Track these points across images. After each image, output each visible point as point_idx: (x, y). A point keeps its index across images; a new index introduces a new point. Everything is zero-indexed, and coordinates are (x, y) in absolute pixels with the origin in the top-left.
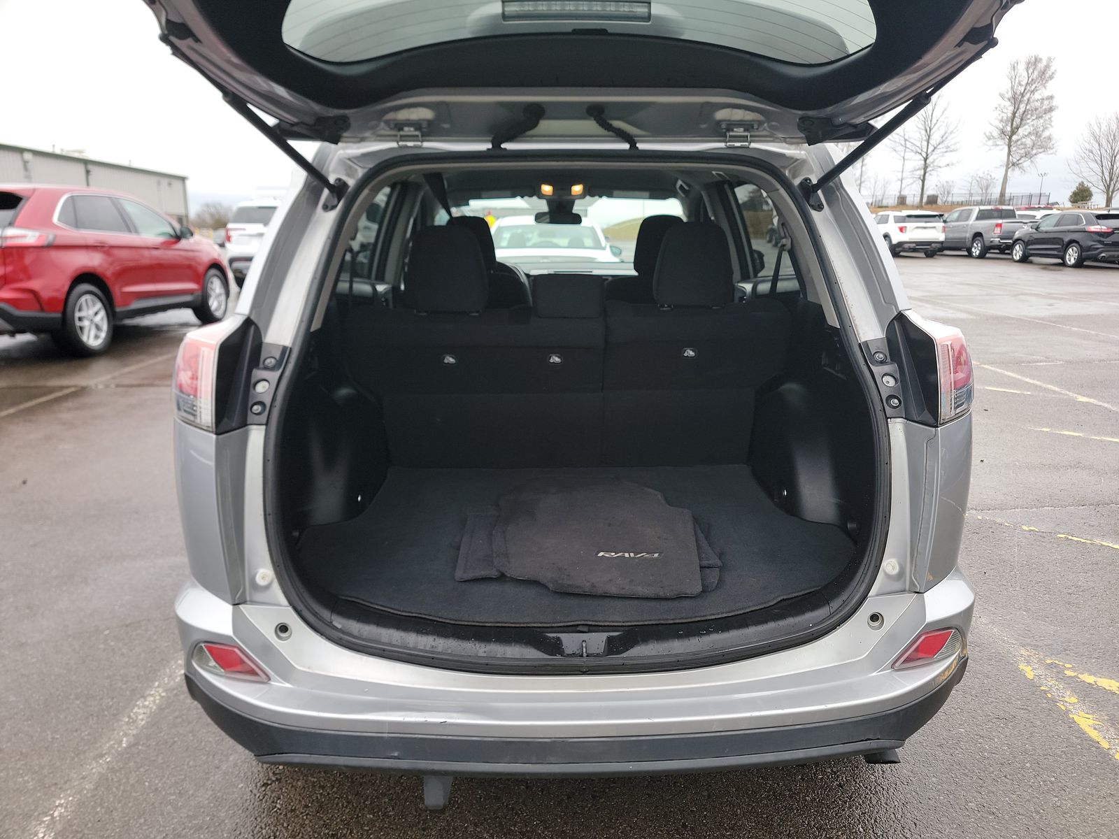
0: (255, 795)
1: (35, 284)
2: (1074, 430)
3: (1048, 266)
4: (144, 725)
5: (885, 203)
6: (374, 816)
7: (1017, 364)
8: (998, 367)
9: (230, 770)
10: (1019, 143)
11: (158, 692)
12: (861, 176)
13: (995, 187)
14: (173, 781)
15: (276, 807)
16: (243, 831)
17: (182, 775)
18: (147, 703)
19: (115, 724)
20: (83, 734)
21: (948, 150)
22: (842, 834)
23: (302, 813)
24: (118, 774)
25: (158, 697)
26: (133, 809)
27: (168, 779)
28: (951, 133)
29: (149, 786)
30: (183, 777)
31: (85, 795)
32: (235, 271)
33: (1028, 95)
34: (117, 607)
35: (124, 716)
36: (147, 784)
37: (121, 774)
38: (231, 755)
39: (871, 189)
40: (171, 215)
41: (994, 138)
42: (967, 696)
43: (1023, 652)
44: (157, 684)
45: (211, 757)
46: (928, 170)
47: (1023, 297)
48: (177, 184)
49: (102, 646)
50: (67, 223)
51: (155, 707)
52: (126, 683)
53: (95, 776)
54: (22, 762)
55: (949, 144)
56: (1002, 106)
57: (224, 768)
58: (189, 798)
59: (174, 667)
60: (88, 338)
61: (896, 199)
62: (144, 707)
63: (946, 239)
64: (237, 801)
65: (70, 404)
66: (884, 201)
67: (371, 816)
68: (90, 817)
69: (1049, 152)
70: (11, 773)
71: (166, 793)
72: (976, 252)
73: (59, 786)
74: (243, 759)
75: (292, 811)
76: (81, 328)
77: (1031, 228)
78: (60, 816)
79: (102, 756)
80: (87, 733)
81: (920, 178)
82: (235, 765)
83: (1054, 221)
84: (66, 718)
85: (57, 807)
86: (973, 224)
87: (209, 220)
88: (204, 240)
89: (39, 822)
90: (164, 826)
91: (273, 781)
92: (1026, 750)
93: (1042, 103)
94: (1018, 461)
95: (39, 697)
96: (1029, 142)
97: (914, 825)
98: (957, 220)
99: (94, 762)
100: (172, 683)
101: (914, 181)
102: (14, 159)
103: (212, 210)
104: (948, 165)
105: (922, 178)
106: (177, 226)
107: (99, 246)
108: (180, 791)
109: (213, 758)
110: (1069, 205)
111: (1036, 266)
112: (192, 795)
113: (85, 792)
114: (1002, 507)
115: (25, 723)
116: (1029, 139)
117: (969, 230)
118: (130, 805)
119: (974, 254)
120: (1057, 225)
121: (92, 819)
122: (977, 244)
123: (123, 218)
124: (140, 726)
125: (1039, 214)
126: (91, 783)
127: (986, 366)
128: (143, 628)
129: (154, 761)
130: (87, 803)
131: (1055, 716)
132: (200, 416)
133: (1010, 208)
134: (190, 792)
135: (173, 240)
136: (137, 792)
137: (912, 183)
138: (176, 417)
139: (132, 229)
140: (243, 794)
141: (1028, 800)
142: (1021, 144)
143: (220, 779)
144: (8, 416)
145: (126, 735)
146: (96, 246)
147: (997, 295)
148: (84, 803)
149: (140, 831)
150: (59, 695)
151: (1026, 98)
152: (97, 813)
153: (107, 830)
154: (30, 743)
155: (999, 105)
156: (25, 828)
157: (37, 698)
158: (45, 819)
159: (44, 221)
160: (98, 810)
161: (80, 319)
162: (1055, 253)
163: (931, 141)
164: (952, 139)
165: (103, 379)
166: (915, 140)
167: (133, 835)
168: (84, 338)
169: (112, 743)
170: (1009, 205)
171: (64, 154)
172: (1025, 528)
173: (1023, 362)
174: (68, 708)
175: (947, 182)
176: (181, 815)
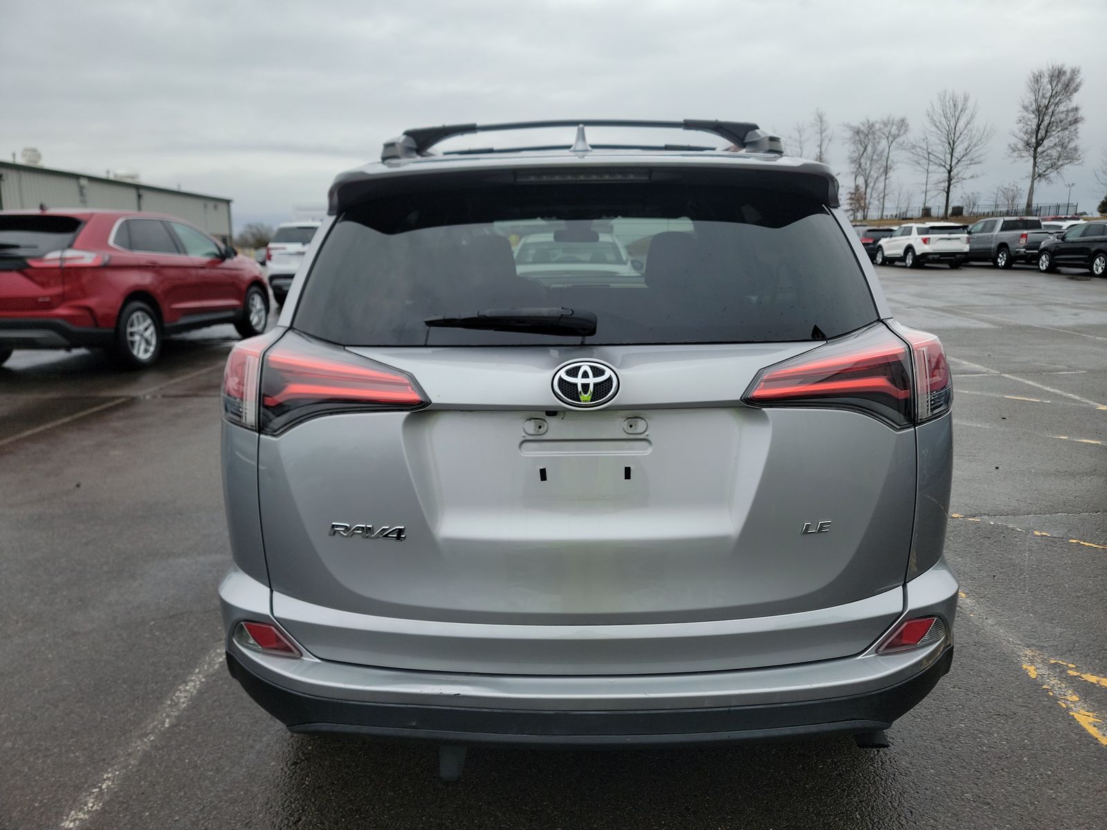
0: (286, 773)
1: (91, 302)
2: (1092, 438)
3: (1076, 276)
4: (185, 707)
5: (909, 215)
6: (395, 793)
7: (1037, 373)
8: (1018, 376)
9: (264, 750)
10: (1045, 154)
11: (198, 678)
12: (885, 189)
13: (1021, 198)
14: (211, 758)
15: (304, 784)
16: (274, 804)
17: (218, 753)
18: (188, 688)
19: (159, 707)
20: (129, 715)
21: (972, 162)
22: (839, 820)
23: (328, 789)
24: (160, 752)
25: (198, 683)
26: (174, 783)
27: (206, 756)
28: (975, 145)
29: (189, 763)
30: (220, 755)
31: (131, 769)
32: (276, 289)
33: (1053, 107)
34: (161, 601)
35: (166, 700)
36: (187, 761)
37: (163, 751)
38: (264, 736)
39: (894, 201)
40: (216, 236)
41: (1019, 150)
42: (968, 693)
43: (1028, 652)
44: (197, 670)
45: (246, 737)
46: (952, 182)
47: (1049, 307)
48: (222, 207)
49: (148, 636)
50: (121, 245)
51: (195, 692)
52: (169, 669)
53: (140, 753)
54: (74, 740)
55: (973, 157)
56: (1026, 119)
57: (258, 748)
58: (225, 774)
59: (213, 655)
60: (138, 352)
61: (921, 211)
62: (186, 691)
63: (970, 249)
64: (269, 778)
65: (121, 413)
66: (908, 213)
67: (392, 794)
68: (135, 789)
69: (1076, 163)
70: (64, 749)
71: (204, 770)
72: (1001, 262)
73: (106, 762)
74: (275, 740)
75: (319, 787)
76: (133, 343)
77: (1057, 238)
78: (107, 788)
79: (146, 735)
80: (132, 714)
81: (944, 190)
82: (268, 745)
83: (1080, 231)
84: (114, 700)
85: (105, 780)
86: (998, 234)
87: (251, 240)
88: (247, 259)
89: (88, 793)
90: (201, 799)
91: (302, 760)
92: (1024, 745)
93: (1067, 115)
94: (1033, 468)
95: (90, 681)
96: (1054, 153)
97: (910, 813)
98: (982, 231)
99: (138, 741)
100: (211, 670)
101: (939, 193)
102: (71, 185)
103: (254, 230)
104: (972, 177)
105: (946, 190)
106: (222, 246)
107: (150, 266)
108: (217, 767)
109: (248, 738)
110: (1098, 215)
111: (1063, 276)
112: (228, 771)
113: (130, 767)
114: (1015, 513)
115: (77, 705)
116: (1055, 151)
117: (994, 241)
118: (171, 779)
119: (1000, 264)
120: (1083, 235)
121: (136, 792)
122: (1002, 255)
123: (173, 239)
124: (181, 709)
125: (1065, 225)
126: (136, 759)
127: (1007, 376)
128: (185, 619)
129: (194, 740)
130: (132, 777)
131: (1056, 713)
132: (246, 417)
133: (1036, 218)
134: (227, 769)
135: (218, 260)
136: (177, 768)
137: (937, 195)
138: (224, 419)
139: (180, 249)
140: (275, 772)
141: (1024, 792)
142: (1047, 155)
143: (254, 757)
144: (63, 425)
145: (168, 716)
146: (148, 266)
147: (1021, 305)
148: (129, 777)
149: (180, 803)
150: (108, 679)
151: (1050, 110)
152: (141, 786)
153: (150, 801)
154: (80, 722)
155: (1023, 117)
156: (76, 799)
157: (88, 682)
158: (94, 791)
159: (99, 243)
160: (142, 783)
161: (132, 334)
162: (1083, 262)
163: (955, 154)
164: (976, 151)
165: (151, 390)
166: (938, 152)
167: (173, 807)
168: (135, 352)
169: (155, 723)
170: (1036, 216)
171: (118, 179)
172: (1037, 533)
173: (1044, 371)
174: (115, 692)
175: (972, 193)
176: (218, 789)
